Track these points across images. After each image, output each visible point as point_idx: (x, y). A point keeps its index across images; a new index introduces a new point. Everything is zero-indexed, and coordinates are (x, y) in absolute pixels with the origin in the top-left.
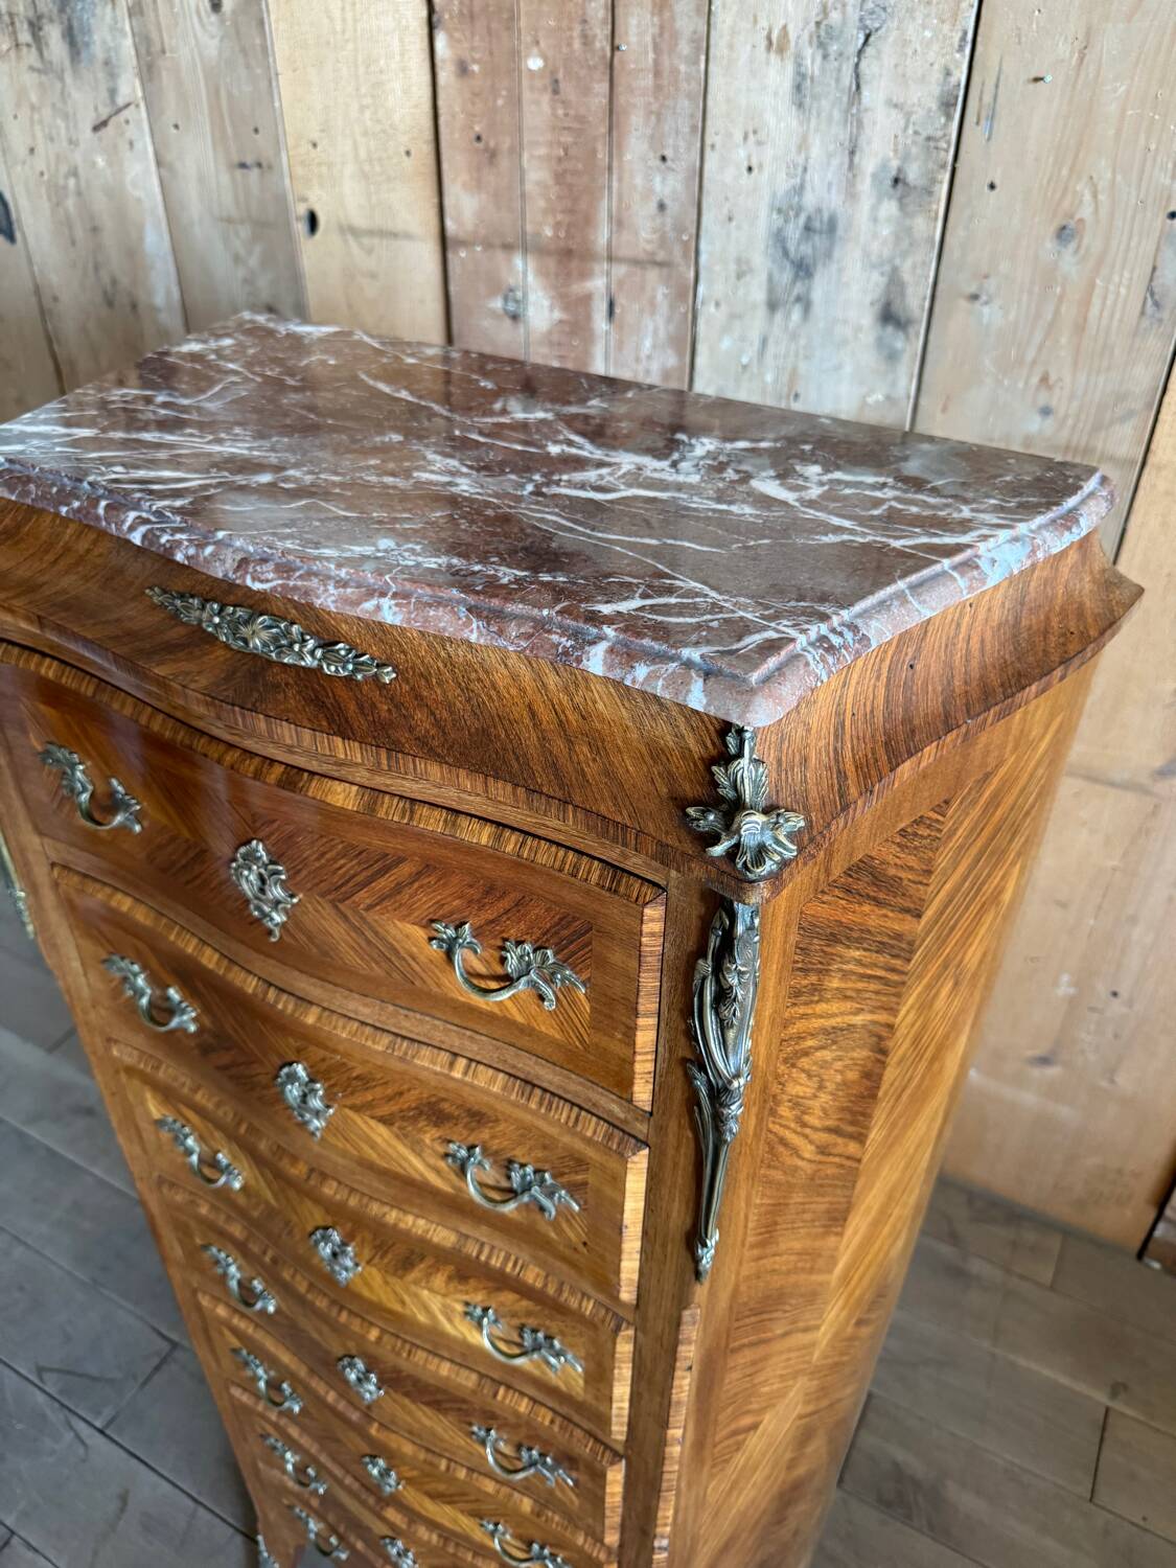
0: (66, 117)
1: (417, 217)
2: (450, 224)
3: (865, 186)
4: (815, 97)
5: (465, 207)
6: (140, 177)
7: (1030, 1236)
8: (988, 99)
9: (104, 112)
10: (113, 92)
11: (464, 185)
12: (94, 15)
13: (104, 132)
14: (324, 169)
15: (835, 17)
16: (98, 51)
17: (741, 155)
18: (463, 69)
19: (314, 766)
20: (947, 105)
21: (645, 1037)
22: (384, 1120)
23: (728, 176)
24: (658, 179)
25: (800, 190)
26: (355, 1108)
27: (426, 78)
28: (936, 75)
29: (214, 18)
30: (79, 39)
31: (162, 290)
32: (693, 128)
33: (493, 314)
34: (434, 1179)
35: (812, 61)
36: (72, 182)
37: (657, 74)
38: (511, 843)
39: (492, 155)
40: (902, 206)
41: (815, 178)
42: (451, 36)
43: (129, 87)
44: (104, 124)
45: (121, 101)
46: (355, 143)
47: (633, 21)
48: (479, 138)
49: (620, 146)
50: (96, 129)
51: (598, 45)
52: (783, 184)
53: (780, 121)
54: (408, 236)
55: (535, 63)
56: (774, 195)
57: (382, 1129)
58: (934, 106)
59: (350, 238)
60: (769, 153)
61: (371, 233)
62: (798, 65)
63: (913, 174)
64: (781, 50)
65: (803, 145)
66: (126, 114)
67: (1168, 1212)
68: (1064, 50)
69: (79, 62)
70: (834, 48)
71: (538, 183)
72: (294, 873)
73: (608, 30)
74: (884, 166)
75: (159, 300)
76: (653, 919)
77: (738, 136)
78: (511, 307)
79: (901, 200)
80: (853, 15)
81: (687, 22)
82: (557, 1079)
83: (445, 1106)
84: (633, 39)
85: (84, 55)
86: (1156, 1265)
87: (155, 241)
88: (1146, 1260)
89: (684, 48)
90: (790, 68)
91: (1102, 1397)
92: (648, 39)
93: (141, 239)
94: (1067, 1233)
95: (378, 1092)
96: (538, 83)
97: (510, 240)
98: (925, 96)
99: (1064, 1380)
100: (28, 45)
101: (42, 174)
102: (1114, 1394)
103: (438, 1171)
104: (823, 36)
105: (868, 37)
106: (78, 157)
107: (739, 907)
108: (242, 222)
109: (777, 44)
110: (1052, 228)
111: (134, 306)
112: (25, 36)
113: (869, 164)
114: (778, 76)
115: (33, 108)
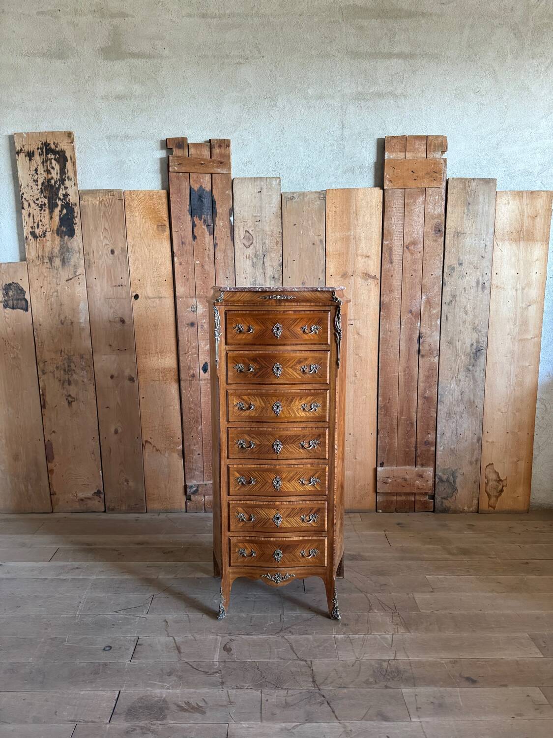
0: (57, 278)
1: (168, 293)
2: (177, 294)
3: (268, 279)
4: (256, 265)
5: (180, 290)
6: (80, 290)
7: (352, 515)
8: (286, 263)
9: (71, 277)
10: (75, 272)
11: (181, 286)
12: (72, 255)
13: (70, 281)
14: (142, 285)
15: (258, 253)
16: (72, 263)
17: (243, 276)
18: (181, 264)
19: (287, 310)
20: (280, 265)
21: (329, 332)
22: (291, 368)
23: (241, 279)
24: (226, 281)
25: (255, 281)
26: (286, 367)
27: (171, 266)
28: (277, 261)
29: (111, 255)
30: (66, 261)
31: (83, 318)
32: (233, 272)
33: (188, 311)
34: (298, 376)
35: (255, 260)
36: (55, 293)
37: (224, 263)
38: (312, 312)
39: (188, 280)
40: (275, 282)
41: (258, 279)
42: (178, 258)
43: (81, 270)
44: (71, 279)
45: (77, 274)
46: (151, 280)
47: (219, 255)
48: (185, 276)
49: (218, 276)
50: (67, 281)
51: (211, 259)
52: (252, 280)
53: (250, 270)
54: (165, 297)
55: (198, 262)
56: (250, 282)
57: (291, 370)
58: (278, 265)
59: (148, 299)
60: (248, 275)
61: (155, 298)
62: (252, 260)
63: (276, 276)
64: (249, 258)
65: (255, 273)
66: (79, 277)
67: (378, 491)
68: (297, 256)
69: (65, 266)
70: (258, 258)
71: (199, 284)
72: (283, 326)
73: (213, 256)
74: (271, 276)
75: (82, 321)
76: (329, 313)
77: (242, 273)
78: (193, 310)
79: (274, 281)
80: (261, 252)
81: (230, 254)
82: (316, 348)
83: (301, 360)
84: (219, 257)
85: (67, 264)
86: (381, 511)
87: (83, 306)
88: (378, 511)
89: (230, 258)
90: (251, 261)
91: (384, 533)
92: (222, 257)
93: (78, 306)
94: (359, 511)
95: (291, 362)
96: (199, 266)
97: (192, 296)
98: (276, 264)
99: (374, 533)
100: (47, 263)
101: (44, 292)
102: (385, 531)
103: (298, 374)
104: (256, 256)
105: (264, 256)
106: (59, 288)
107: (340, 306)
108: (114, 299)
109: (248, 257)
110: (301, 282)
111: (72, 323)
112: (46, 260)
113: (268, 275)
114: (249, 262)
115: (45, 277)
